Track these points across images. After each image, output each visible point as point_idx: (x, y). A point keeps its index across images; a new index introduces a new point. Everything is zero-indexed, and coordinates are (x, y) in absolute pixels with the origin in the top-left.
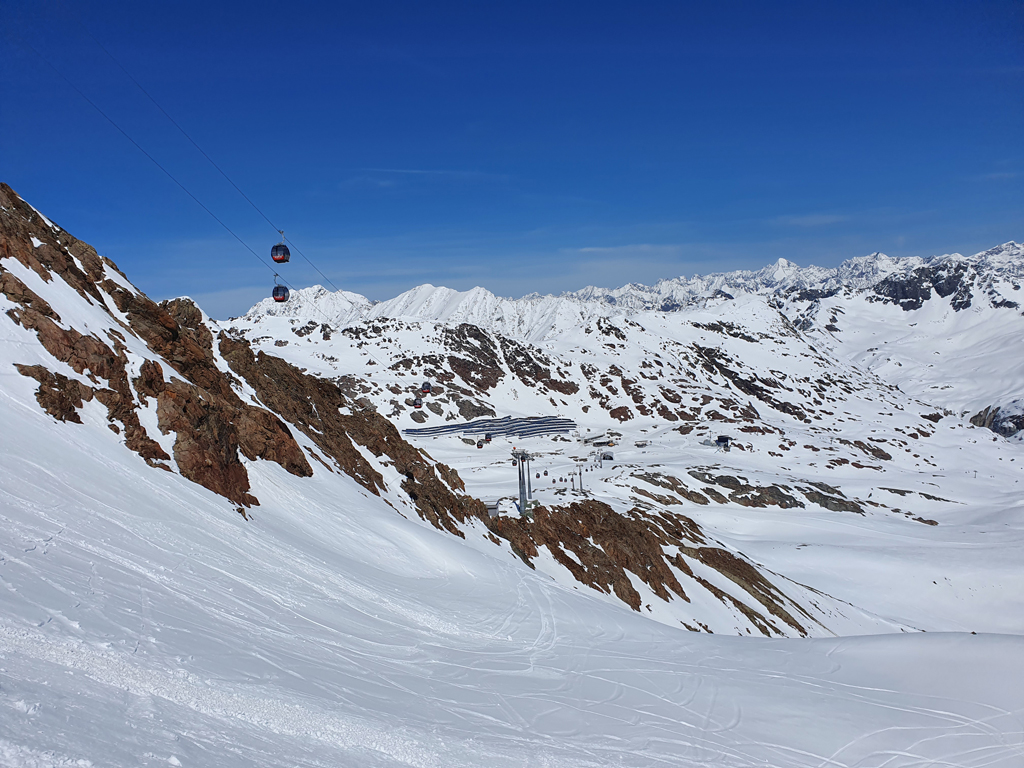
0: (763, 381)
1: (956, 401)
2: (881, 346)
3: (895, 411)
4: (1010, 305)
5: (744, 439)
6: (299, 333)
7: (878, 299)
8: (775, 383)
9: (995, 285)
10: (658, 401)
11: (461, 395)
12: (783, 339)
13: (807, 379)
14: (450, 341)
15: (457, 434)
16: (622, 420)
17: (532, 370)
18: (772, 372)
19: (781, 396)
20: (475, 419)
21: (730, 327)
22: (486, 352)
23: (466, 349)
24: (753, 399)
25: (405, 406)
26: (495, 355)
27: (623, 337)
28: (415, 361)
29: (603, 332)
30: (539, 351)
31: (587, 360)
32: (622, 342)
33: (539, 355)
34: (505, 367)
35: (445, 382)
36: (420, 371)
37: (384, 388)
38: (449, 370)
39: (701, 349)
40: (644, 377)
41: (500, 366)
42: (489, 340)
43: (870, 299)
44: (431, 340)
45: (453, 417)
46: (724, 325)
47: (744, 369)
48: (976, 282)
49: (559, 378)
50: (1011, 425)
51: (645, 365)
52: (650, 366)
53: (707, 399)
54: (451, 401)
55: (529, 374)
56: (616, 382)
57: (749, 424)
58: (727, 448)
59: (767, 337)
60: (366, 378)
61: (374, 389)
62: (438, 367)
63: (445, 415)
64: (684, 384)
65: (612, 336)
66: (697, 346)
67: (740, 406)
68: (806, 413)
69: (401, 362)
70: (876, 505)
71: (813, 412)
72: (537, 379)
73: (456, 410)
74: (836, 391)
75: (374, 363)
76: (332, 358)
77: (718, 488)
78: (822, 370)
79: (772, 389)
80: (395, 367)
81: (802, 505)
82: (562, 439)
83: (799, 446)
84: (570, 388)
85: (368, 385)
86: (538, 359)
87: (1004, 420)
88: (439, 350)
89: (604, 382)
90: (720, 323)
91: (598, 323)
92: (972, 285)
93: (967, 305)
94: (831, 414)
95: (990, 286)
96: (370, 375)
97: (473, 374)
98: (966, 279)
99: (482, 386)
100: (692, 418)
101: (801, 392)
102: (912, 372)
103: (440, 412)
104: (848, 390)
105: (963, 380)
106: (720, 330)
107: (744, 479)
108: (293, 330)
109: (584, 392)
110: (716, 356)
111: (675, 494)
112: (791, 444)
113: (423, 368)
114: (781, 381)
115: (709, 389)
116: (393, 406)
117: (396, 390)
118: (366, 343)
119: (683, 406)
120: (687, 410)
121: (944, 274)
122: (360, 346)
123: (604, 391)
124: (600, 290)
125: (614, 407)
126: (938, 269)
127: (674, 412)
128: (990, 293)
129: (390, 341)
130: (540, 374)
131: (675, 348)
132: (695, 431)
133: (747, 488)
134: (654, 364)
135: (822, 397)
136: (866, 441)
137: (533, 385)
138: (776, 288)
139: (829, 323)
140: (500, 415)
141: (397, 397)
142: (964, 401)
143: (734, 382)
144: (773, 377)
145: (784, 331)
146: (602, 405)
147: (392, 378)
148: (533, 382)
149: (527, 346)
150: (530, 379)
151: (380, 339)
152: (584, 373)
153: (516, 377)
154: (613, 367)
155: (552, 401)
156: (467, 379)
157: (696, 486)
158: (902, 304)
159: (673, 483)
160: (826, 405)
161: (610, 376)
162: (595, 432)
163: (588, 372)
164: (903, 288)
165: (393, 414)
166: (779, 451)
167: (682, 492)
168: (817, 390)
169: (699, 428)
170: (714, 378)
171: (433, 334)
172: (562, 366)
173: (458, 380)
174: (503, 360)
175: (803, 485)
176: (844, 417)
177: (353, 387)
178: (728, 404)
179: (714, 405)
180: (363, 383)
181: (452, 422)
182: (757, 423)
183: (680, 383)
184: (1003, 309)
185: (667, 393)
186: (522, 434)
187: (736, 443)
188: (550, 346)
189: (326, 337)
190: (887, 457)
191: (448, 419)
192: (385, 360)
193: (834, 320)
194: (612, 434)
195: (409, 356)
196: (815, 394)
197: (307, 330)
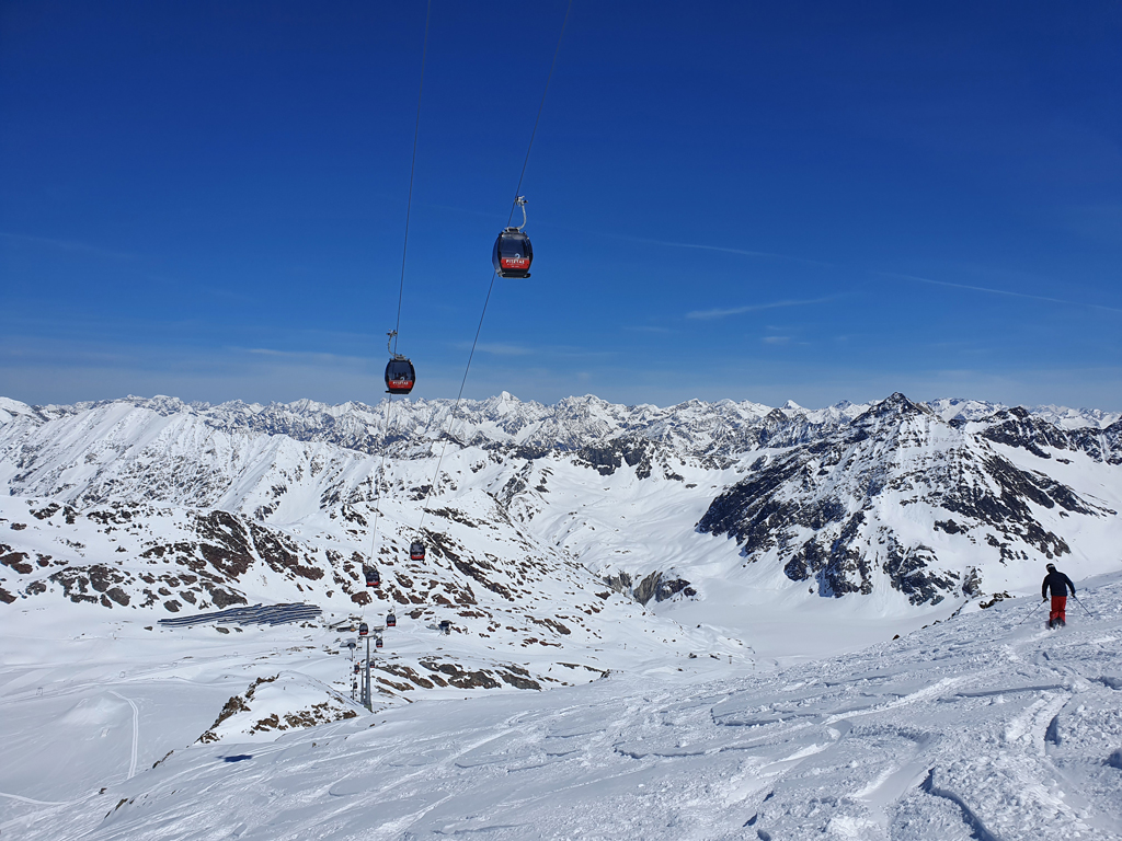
0: (479, 564)
1: (632, 565)
2: (580, 509)
3: (577, 590)
4: (678, 478)
5: (461, 622)
6: (39, 516)
7: (581, 463)
8: (488, 565)
9: (668, 459)
10: (393, 586)
11: (214, 584)
12: (497, 525)
13: (514, 562)
14: (202, 528)
15: (211, 623)
16: (361, 604)
17: (281, 556)
18: (487, 555)
19: (492, 577)
20: (228, 607)
21: (455, 514)
22: (237, 539)
23: (218, 536)
24: (470, 579)
25: (159, 595)
26: (245, 542)
27: (365, 523)
28: (167, 549)
29: (347, 518)
30: (288, 538)
31: (332, 546)
32: (363, 528)
33: (288, 542)
34: (254, 553)
35: (197, 570)
36: (172, 558)
37: (137, 577)
38: (201, 557)
39: (430, 534)
40: (382, 563)
41: (250, 552)
42: (240, 526)
43: (575, 462)
44: (183, 527)
45: (206, 605)
46: (450, 511)
47: (465, 552)
48: (654, 456)
49: (306, 564)
50: (669, 588)
51: (383, 551)
52: (388, 552)
53: (433, 584)
54: (204, 590)
55: (278, 560)
56: (358, 568)
57: (466, 609)
58: (448, 632)
59: (484, 523)
60: (117, 566)
61: (127, 578)
62: (190, 555)
63: (198, 604)
64: (415, 569)
65: (355, 522)
66: (427, 531)
67: (460, 590)
68: (511, 592)
69: (152, 550)
70: (551, 680)
71: (516, 591)
72: (285, 565)
73: (209, 598)
74: (533, 572)
75: (124, 550)
76: (78, 544)
77: (440, 674)
78: (525, 554)
79: (485, 571)
80: (147, 554)
81: (500, 686)
82: (310, 625)
83: (503, 627)
84: (316, 574)
85: (121, 574)
86: (287, 546)
87: (664, 584)
88: (192, 537)
89: (347, 568)
90: (447, 509)
91: (343, 510)
92: (651, 457)
93: (647, 475)
94: (530, 593)
95: (664, 460)
96: (120, 563)
97: (224, 561)
98: (647, 452)
99: (232, 573)
100: (421, 601)
101: (508, 573)
102: (602, 536)
103: (193, 601)
104: (544, 571)
105: (639, 545)
106: (447, 516)
107: (460, 666)
108: (32, 512)
109: (328, 578)
110: (442, 540)
111: (409, 681)
112: (497, 626)
113: (174, 556)
114: (493, 564)
115: (435, 574)
116: (146, 596)
117: (149, 579)
118: (114, 529)
119: (414, 591)
120: (417, 594)
121: (632, 446)
122: (108, 531)
123: (346, 576)
124: (317, 404)
125: (355, 593)
126: (628, 441)
127: (406, 597)
128: (664, 467)
129: (140, 527)
130: (288, 560)
131: (409, 532)
132: (423, 616)
133: (462, 674)
134: (391, 550)
135: (524, 578)
136: (553, 618)
137: (281, 571)
138: (498, 422)
139: (540, 484)
140: (251, 604)
141: (150, 587)
142: (639, 564)
143: (456, 564)
144: (487, 560)
145: (497, 518)
146: (345, 589)
147: (144, 567)
148: (281, 568)
149: (277, 533)
150: (279, 565)
151: (129, 525)
152: (329, 559)
153: (265, 563)
154: (355, 553)
155: (299, 586)
156: (218, 566)
157: (424, 674)
158: (599, 469)
159: (408, 673)
160: (527, 586)
161: (352, 563)
162: (338, 617)
163: (332, 557)
164: (601, 455)
165: (147, 604)
166: (487, 632)
167: (415, 680)
168: (520, 572)
169: (426, 613)
170: (440, 561)
171: (186, 521)
172: (309, 552)
173: (209, 568)
174: (253, 546)
175: (501, 669)
176: (539, 596)
177: (105, 577)
178: (450, 588)
179: (439, 590)
180: (115, 573)
181: (205, 611)
182: (472, 608)
183: (412, 568)
184: (673, 481)
185: (401, 579)
186: (273, 622)
187: (455, 626)
188: (297, 530)
189: (70, 520)
190: (568, 632)
191: (201, 607)
192: (135, 547)
193: (544, 481)
194: (353, 619)
195: (161, 544)
196: (518, 576)
197: (48, 512)
